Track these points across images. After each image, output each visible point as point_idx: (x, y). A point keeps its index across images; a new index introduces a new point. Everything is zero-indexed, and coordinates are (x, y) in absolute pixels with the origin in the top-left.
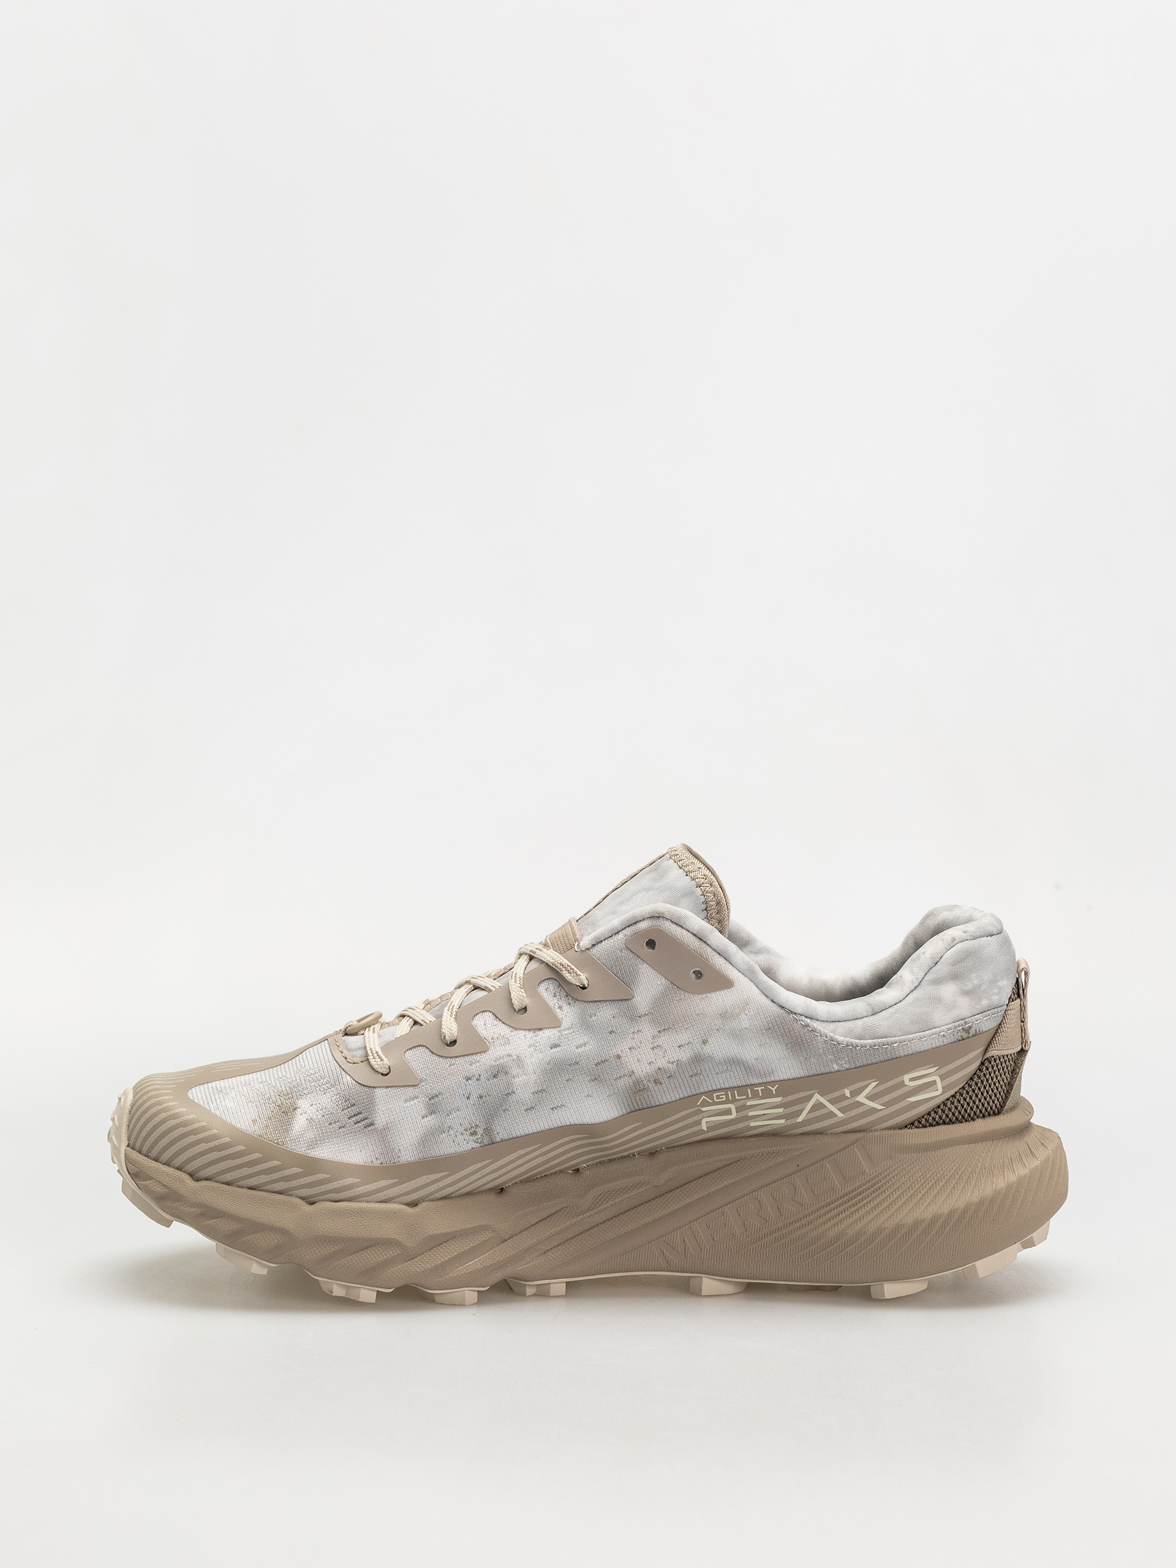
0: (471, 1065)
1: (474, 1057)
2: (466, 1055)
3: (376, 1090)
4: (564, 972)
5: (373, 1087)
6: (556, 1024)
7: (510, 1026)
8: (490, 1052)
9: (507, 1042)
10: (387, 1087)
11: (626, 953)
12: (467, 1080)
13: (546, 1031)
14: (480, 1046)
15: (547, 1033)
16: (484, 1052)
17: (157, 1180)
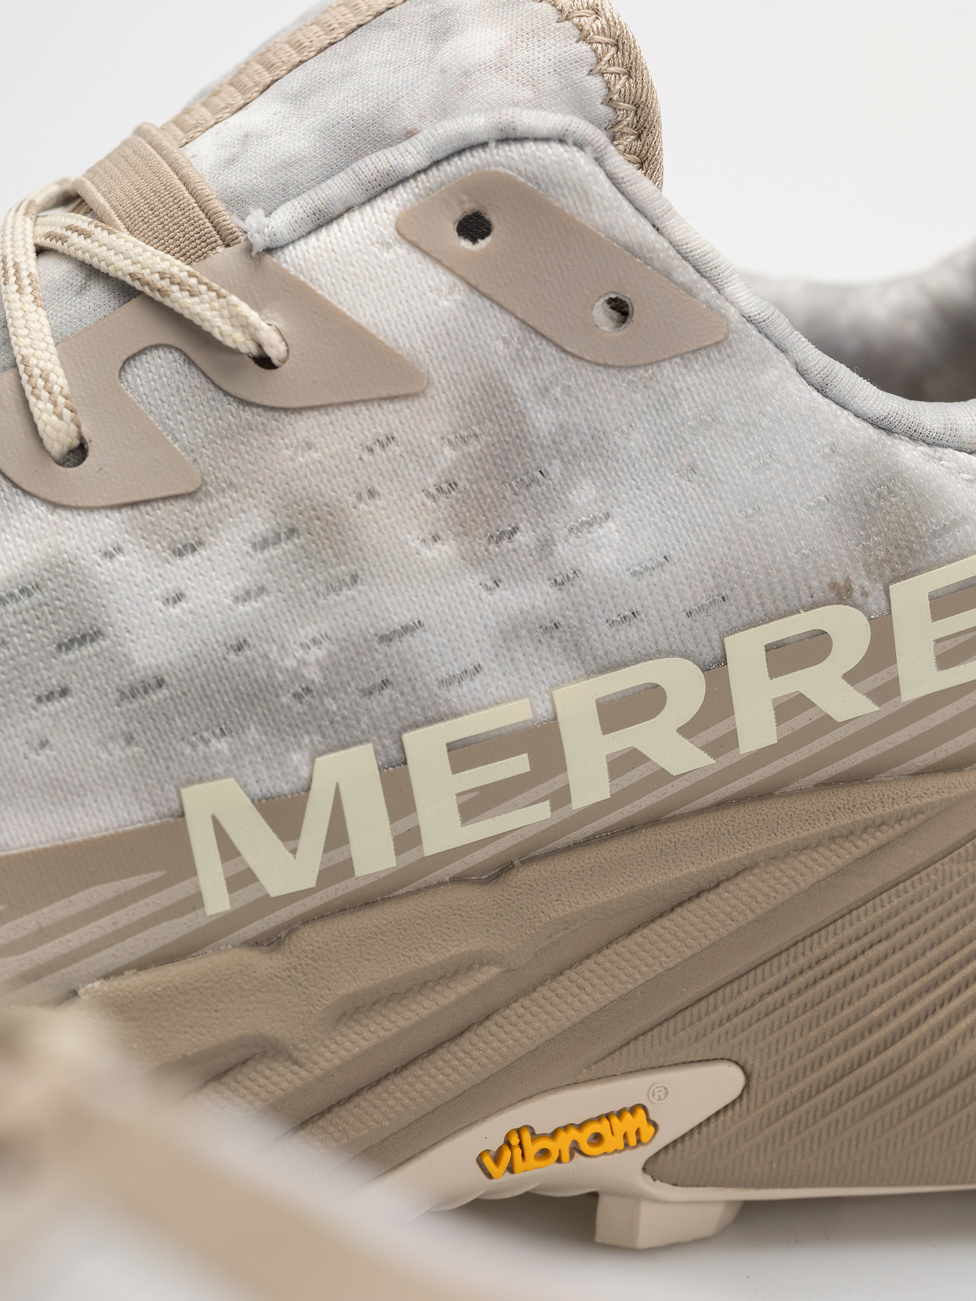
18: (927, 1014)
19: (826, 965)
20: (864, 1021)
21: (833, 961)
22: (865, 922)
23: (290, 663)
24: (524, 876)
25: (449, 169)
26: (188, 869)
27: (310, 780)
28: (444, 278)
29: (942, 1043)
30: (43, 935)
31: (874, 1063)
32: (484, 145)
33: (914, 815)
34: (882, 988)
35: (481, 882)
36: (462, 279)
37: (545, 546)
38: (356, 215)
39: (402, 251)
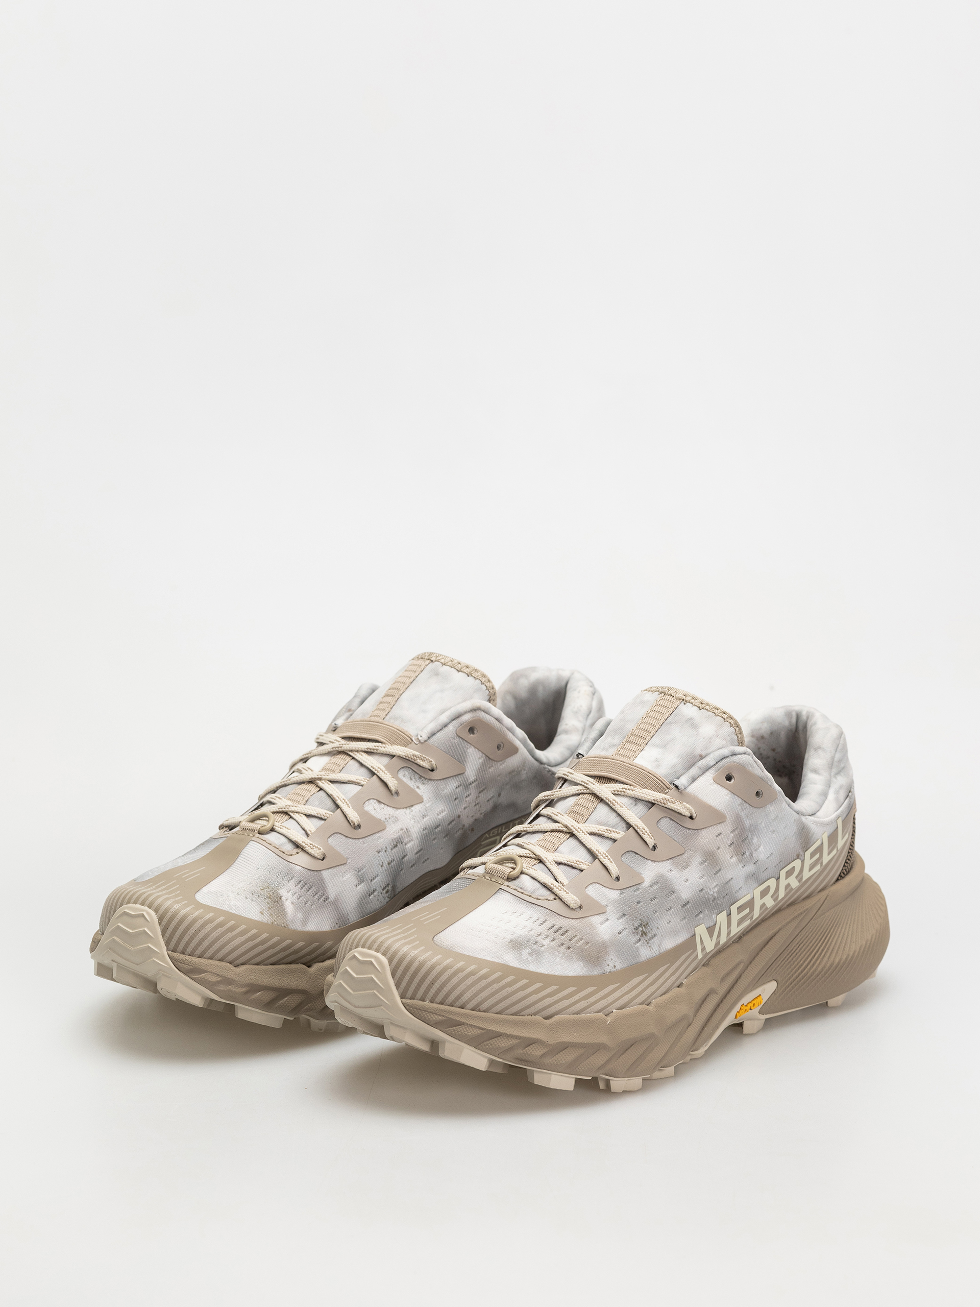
0: (377, 841)
1: (377, 835)
2: (372, 834)
3: (322, 872)
4: (419, 761)
5: (320, 871)
6: (420, 800)
7: (394, 808)
8: (387, 829)
9: (396, 820)
10: (328, 869)
11: (457, 740)
12: (379, 852)
13: (416, 806)
14: (379, 826)
15: (417, 808)
16: (383, 830)
17: (212, 973)
18: (810, 961)
19: (793, 952)
20: (799, 965)
21: (794, 950)
22: (798, 940)
23: (712, 893)
24: (745, 939)
25: (721, 763)
26: (696, 949)
27: (716, 921)
28: (726, 792)
29: (815, 967)
30: (677, 969)
31: (802, 975)
32: (727, 757)
33: (804, 912)
34: (802, 955)
35: (737, 942)
36: (729, 791)
37: (751, 855)
38: (701, 778)
39: (716, 786)
